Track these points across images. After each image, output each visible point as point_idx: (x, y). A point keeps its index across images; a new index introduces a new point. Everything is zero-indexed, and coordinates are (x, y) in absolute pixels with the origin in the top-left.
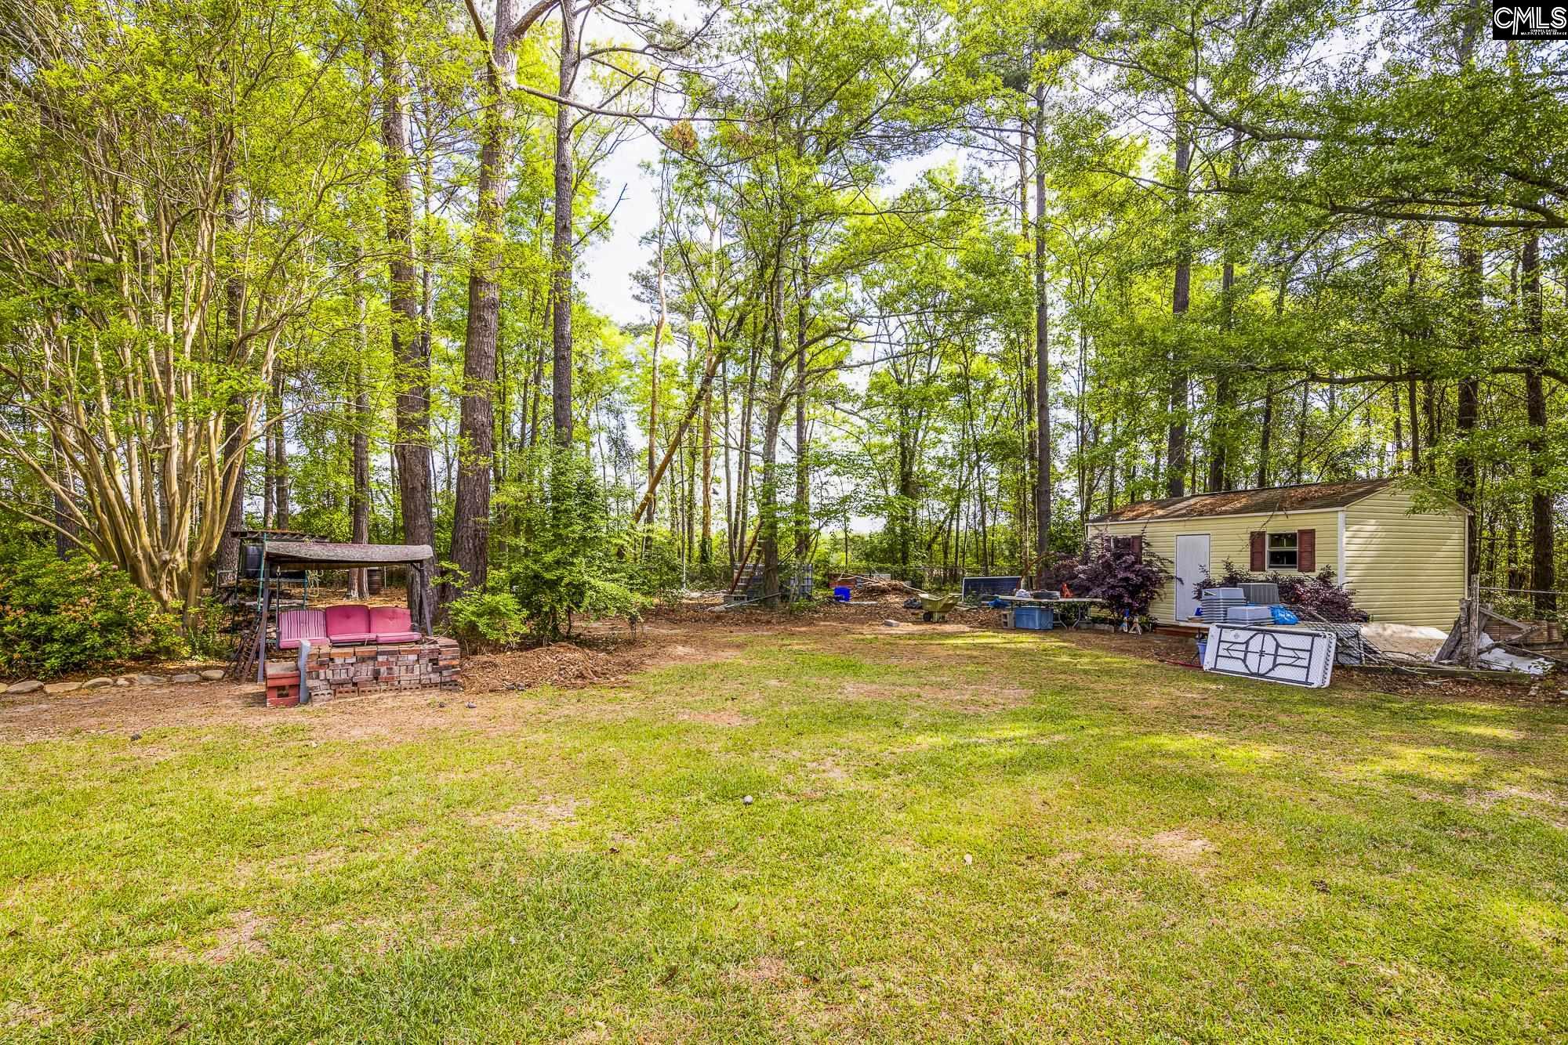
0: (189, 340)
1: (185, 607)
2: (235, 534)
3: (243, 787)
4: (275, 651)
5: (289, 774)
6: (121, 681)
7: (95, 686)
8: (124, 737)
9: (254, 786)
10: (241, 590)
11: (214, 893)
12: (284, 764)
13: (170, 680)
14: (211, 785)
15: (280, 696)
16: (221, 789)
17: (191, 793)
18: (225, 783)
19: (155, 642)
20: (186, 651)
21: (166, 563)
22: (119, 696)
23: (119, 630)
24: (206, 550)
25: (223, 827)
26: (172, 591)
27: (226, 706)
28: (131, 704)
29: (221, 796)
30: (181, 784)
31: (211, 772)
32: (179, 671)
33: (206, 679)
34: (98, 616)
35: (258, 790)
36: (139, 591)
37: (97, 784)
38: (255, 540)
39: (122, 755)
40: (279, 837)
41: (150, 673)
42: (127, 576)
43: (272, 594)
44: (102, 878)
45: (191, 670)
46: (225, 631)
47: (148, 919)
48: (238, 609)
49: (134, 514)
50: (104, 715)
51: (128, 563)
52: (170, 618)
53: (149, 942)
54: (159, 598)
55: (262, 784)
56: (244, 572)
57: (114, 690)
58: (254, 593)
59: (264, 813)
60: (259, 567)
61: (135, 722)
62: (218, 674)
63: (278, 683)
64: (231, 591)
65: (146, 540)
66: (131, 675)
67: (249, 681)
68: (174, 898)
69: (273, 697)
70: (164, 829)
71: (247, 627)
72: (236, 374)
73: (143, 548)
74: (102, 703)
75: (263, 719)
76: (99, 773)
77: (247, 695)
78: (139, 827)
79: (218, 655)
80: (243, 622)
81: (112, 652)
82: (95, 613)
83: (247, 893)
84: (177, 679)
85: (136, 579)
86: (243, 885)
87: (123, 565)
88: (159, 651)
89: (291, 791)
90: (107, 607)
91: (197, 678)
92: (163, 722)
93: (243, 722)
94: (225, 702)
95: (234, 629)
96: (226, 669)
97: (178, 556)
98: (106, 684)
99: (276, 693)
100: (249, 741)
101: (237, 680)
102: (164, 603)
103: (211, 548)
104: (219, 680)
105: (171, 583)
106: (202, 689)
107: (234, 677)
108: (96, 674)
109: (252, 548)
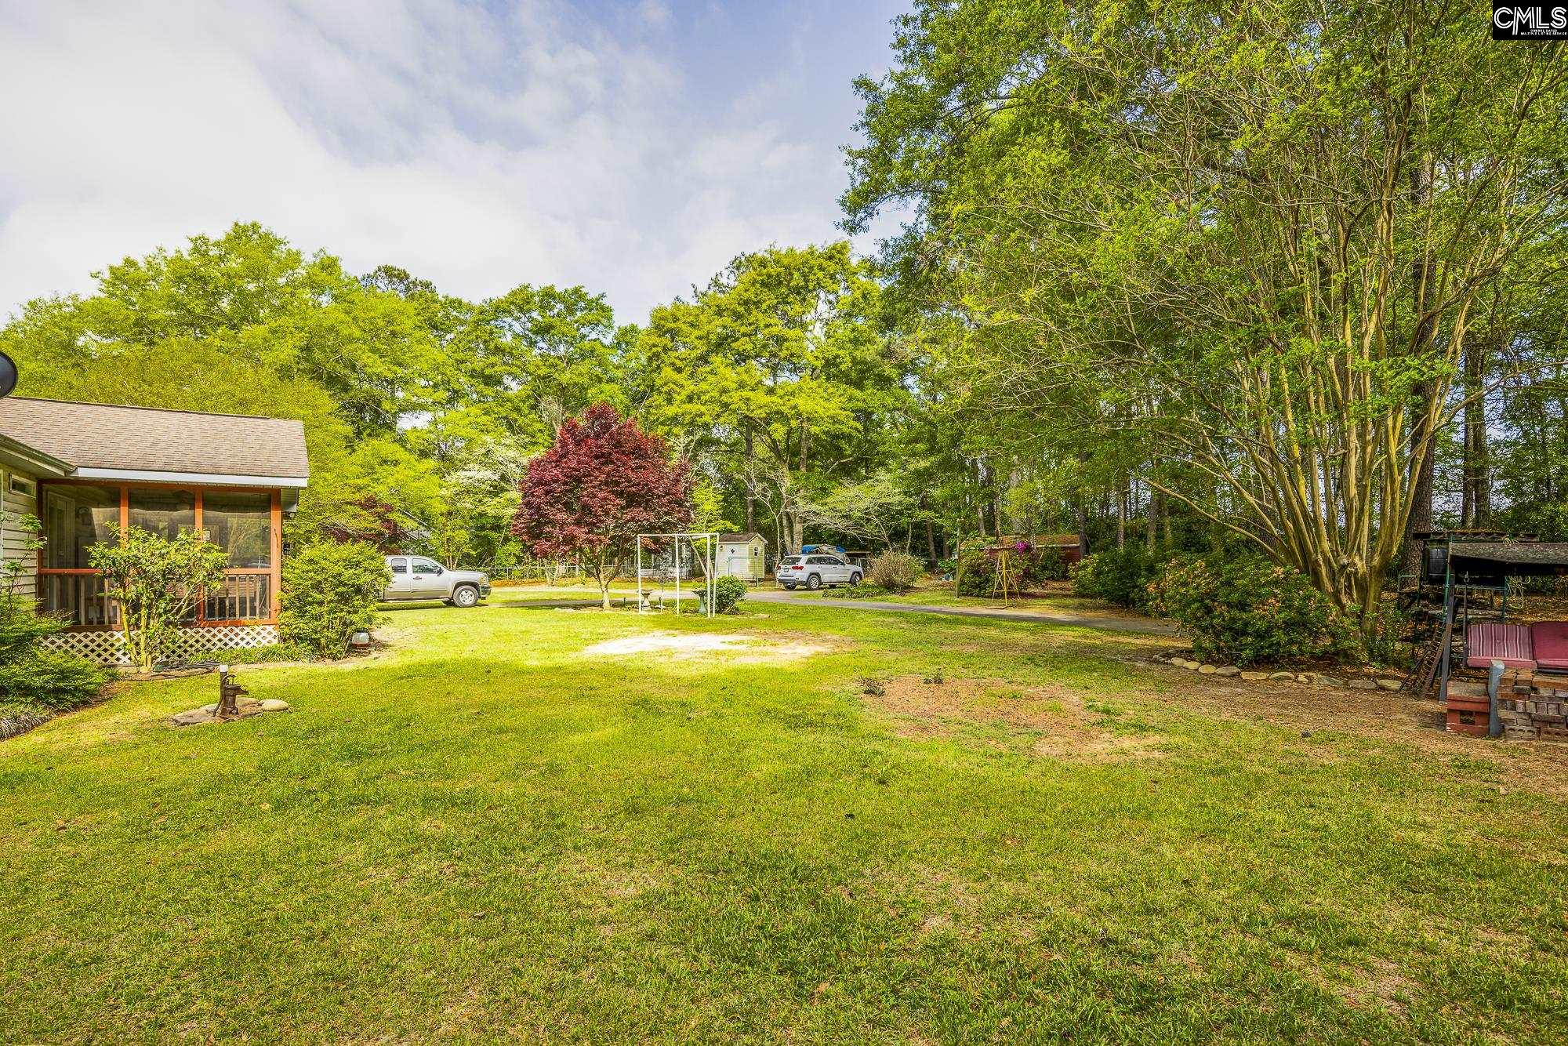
0: (1367, 341)
1: (1363, 611)
2: (1417, 536)
3: (1406, 817)
4: (1459, 667)
5: (1465, 818)
6: (1301, 678)
7: (1279, 679)
8: (1297, 730)
9: (1420, 820)
10: (1424, 597)
11: (1357, 921)
12: (1460, 804)
13: (1346, 684)
14: (1372, 803)
15: (1462, 722)
16: (1383, 810)
17: (1350, 807)
18: (1386, 806)
19: (1334, 644)
20: (1364, 657)
21: (1344, 567)
22: (1298, 691)
23: (1301, 629)
24: (1385, 554)
25: (1376, 855)
26: (1351, 595)
27: (1401, 722)
28: (1309, 701)
29: (1380, 817)
30: (1342, 794)
31: (1374, 789)
32: (1356, 676)
33: (1382, 688)
34: (1282, 615)
35: (1424, 826)
36: (1318, 594)
37: (1268, 771)
38: (1440, 542)
39: (1293, 748)
40: (1441, 891)
41: (1328, 674)
42: (1307, 579)
43: (1459, 603)
44: (1257, 861)
45: (1368, 676)
46: (1406, 639)
47: (1289, 921)
48: (1420, 617)
49: (1315, 520)
50: (1283, 707)
51: (1310, 568)
52: (1347, 622)
53: (1286, 945)
54: (1338, 602)
55: (1429, 819)
56: (1427, 578)
57: (1295, 685)
58: (1439, 600)
59: (1427, 855)
60: (1444, 571)
61: (1309, 721)
62: (1395, 685)
63: (1460, 706)
64: (1414, 597)
65: (1326, 545)
66: (1311, 674)
67: (1430, 697)
68: (1316, 909)
69: (1452, 723)
70: (1318, 835)
71: (1431, 637)
72: (1416, 362)
73: (1323, 553)
74: (1284, 696)
75: (1440, 745)
76: (1270, 761)
77: (1424, 713)
78: (1296, 825)
79: (1398, 664)
80: (1424, 630)
81: (1295, 648)
82: (1279, 612)
83: (1392, 941)
84: (1353, 683)
85: (1317, 583)
86: (1390, 929)
87: (1305, 570)
88: (1337, 653)
89: (1465, 839)
90: (1290, 607)
91: (1373, 686)
92: (1332, 724)
93: (1417, 743)
94: (1399, 716)
95: (1416, 638)
96: (1405, 681)
97: (1357, 560)
98: (1289, 678)
99: (1458, 717)
100: (1420, 766)
101: (1416, 695)
102: (1342, 607)
103: (1390, 551)
104: (1396, 691)
105: (1349, 587)
106: (1377, 699)
107: (1412, 690)
108: (1282, 668)
109: (1435, 551)
